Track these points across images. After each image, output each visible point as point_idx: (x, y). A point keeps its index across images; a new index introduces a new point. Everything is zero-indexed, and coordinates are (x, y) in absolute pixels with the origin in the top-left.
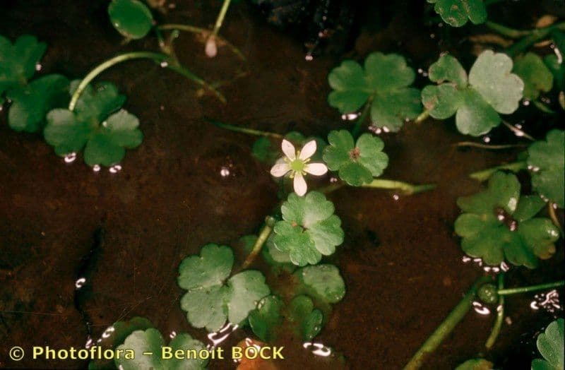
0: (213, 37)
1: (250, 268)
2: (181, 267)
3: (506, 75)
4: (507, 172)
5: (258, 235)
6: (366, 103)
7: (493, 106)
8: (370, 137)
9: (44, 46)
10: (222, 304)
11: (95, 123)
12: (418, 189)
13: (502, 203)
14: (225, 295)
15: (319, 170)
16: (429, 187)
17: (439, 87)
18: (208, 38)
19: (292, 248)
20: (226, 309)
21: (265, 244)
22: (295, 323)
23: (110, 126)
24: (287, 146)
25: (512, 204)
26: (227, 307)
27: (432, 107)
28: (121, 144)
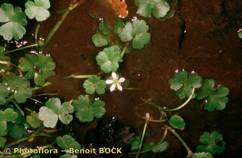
0: (148, 120)
1: (126, 42)
2: (150, 40)
3: (45, 120)
4: (39, 86)
5: (124, 54)
6: (92, 104)
7: (48, 109)
8: (90, 93)
9: (205, 108)
10: (135, 29)
11: (185, 84)
12: (70, 76)
13: (40, 75)
14: (134, 32)
15: (108, 82)
16: (66, 78)
17: (68, 113)
18: (149, 119)
19: (113, 53)
20: (133, 27)
21: (122, 51)
22: (108, 25)
23: (180, 85)
24: (120, 88)
25: (36, 75)
26: (132, 28)
27: (70, 106)
28: (175, 79)
